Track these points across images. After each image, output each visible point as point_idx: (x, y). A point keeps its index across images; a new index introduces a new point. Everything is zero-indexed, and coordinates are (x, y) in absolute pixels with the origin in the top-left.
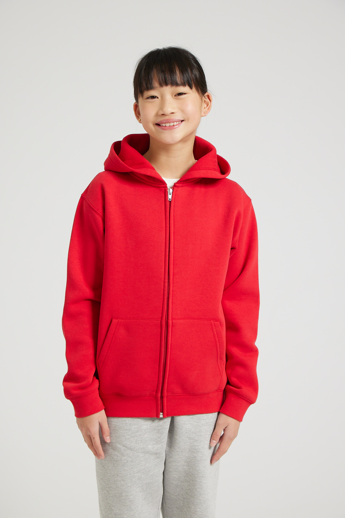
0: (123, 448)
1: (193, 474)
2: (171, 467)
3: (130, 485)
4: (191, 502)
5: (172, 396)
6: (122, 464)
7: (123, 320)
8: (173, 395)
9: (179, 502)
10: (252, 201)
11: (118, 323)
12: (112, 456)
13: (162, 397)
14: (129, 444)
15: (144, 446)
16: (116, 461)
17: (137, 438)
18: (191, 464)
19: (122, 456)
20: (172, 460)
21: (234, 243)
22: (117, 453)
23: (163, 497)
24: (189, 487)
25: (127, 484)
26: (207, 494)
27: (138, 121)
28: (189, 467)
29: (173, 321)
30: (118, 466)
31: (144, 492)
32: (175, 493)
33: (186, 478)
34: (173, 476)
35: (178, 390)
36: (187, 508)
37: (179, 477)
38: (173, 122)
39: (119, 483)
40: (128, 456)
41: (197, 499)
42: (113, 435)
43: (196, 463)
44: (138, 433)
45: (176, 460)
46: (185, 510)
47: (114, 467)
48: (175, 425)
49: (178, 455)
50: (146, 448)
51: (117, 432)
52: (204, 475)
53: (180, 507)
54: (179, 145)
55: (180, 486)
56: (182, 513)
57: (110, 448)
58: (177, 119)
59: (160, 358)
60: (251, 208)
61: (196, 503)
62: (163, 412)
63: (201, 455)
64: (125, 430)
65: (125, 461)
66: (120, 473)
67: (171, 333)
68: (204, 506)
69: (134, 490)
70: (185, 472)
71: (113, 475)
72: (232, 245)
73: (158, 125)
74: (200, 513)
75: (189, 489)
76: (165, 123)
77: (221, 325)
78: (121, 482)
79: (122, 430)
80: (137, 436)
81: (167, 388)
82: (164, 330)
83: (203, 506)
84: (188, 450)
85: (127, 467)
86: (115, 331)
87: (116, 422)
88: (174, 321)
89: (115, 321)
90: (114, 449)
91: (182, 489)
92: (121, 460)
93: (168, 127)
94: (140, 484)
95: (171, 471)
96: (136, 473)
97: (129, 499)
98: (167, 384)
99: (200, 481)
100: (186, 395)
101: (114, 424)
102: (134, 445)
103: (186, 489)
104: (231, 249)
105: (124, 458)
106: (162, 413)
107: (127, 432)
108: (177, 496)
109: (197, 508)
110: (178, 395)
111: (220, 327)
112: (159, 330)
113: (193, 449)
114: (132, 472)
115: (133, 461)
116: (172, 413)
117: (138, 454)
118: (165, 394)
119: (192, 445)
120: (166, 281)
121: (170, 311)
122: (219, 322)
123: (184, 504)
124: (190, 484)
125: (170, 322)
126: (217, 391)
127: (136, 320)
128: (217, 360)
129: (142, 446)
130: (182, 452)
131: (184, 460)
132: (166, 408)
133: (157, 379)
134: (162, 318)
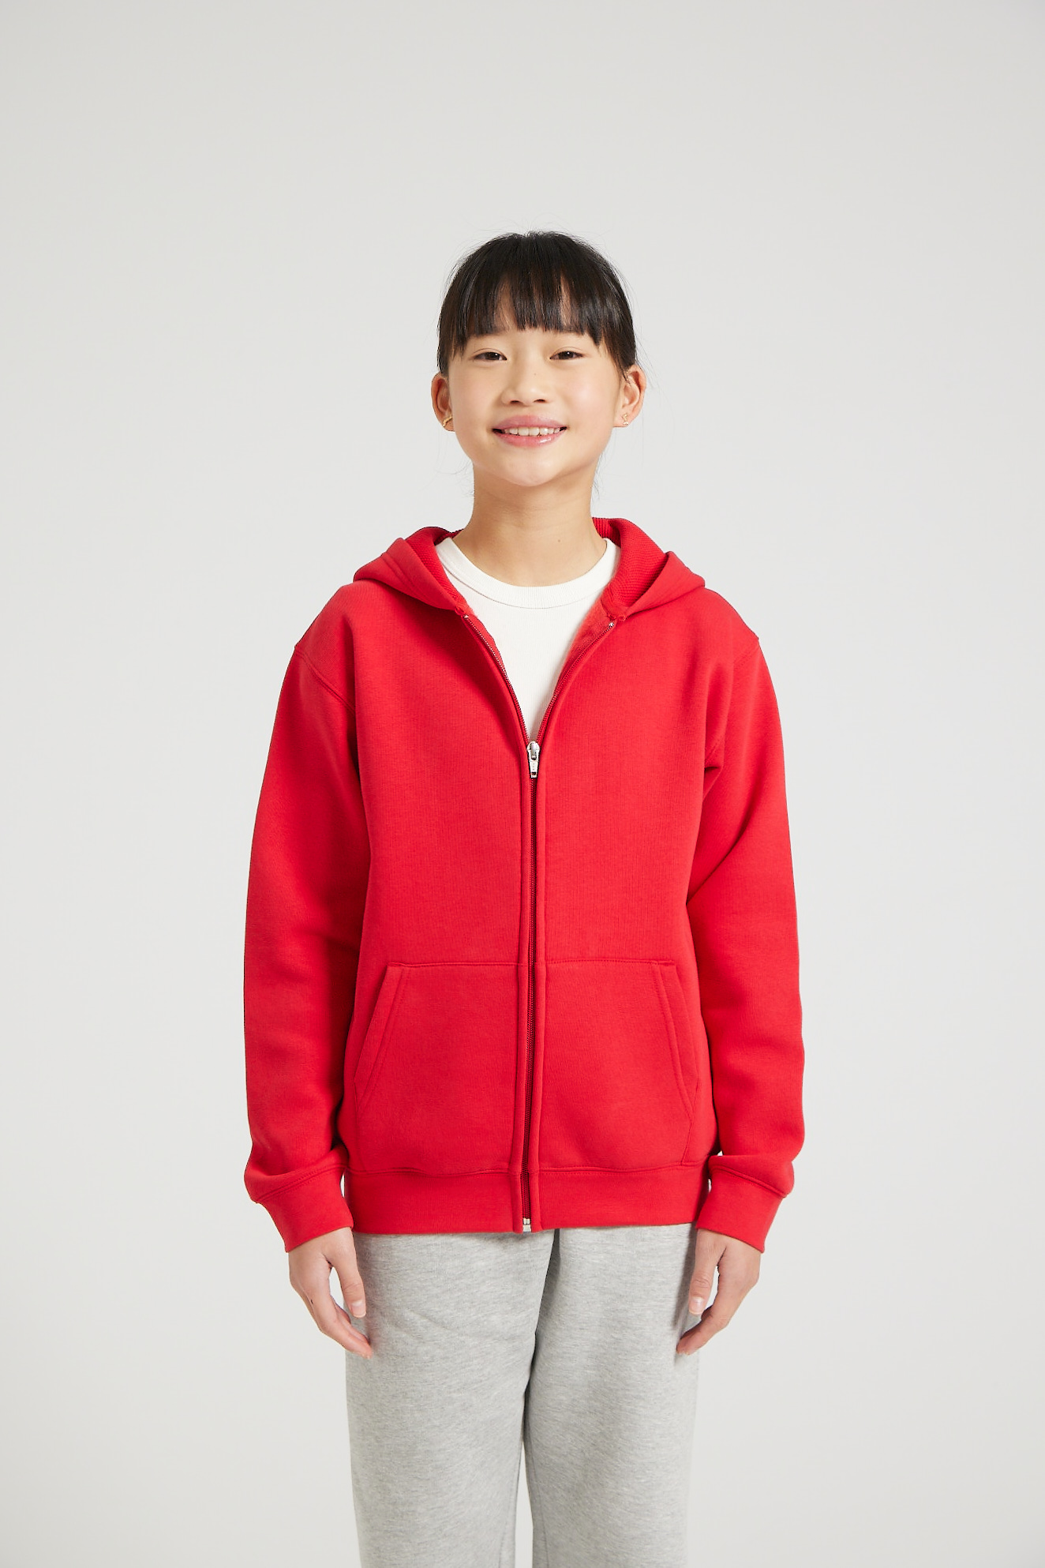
0: (420, 1322)
1: (611, 1390)
3: (438, 1424)
4: (605, 1470)
5: (555, 1171)
6: (419, 1365)
7: (415, 967)
8: (556, 1169)
9: (573, 1471)
10: (760, 641)
11: (402, 976)
13: (527, 1176)
14: (437, 1309)
15: (480, 1315)
16: (403, 1357)
17: (460, 1294)
18: (605, 1361)
19: (419, 1342)
21: (711, 754)
22: (404, 1335)
23: (530, 1462)
24: (601, 1427)
25: (429, 1420)
26: (653, 1448)
27: (441, 424)
28: (599, 1370)
29: (549, 966)
30: (409, 1369)
31: (480, 1448)
32: (559, 1448)
33: (593, 1402)
34: (555, 1398)
35: (570, 1156)
36: (593, 1486)
37: (574, 1400)
38: (540, 427)
39: (409, 1415)
40: (435, 1344)
42: (395, 1285)
43: (620, 1360)
44: (462, 1281)
45: (565, 1353)
46: (589, 1492)
47: (396, 1374)
48: (561, 1257)
49: (572, 1338)
50: (485, 1323)
51: (405, 1277)
52: (642, 1394)
53: (575, 1486)
54: (550, 496)
55: (575, 1425)
56: (580, 1502)
57: (386, 1320)
58: (551, 419)
59: (517, 1068)
60: (757, 661)
61: (619, 1472)
62: (529, 1216)
63: (634, 1338)
64: (428, 1272)
65: (426, 1358)
66: (411, 1388)
67: (544, 999)
68: (643, 1481)
69: (449, 1439)
70: (590, 1387)
71: (393, 1396)
72: (706, 760)
73: (500, 431)
74: (632, 1500)
75: (602, 1433)
76: (517, 427)
77: (680, 977)
78: (416, 1415)
79: (421, 1273)
80: (460, 1290)
81: (540, 1148)
82: (526, 991)
83: (638, 1479)
84: (598, 1323)
85: (431, 1374)
86: (394, 1000)
87: (404, 1251)
88: (552, 966)
89: (393, 972)
90: (396, 1325)
91: (582, 1435)
92: (416, 1355)
93: (524, 439)
94: (469, 1423)
95: (551, 1384)
96: (454, 1392)
97: (432, 1461)
98: (538, 1138)
100: (593, 1170)
101: (398, 1257)
102: (451, 1314)
103: (593, 1434)
104: (706, 770)
105: (425, 1349)
106: (529, 1220)
107: (433, 1277)
108: (565, 1456)
109: (622, 1486)
110: (571, 1168)
111: (678, 981)
112: (513, 992)
113: (613, 1320)
114: (444, 1386)
115: (447, 1358)
116: (555, 1221)
117: (462, 1338)
118: (536, 1166)
119: (609, 1307)
120: (528, 856)
121: (541, 938)
122: (675, 967)
123: (586, 1476)
124: (603, 1418)
125: (542, 969)
126: (681, 1165)
127: (451, 967)
128: (676, 1074)
129: (474, 1317)
130: (581, 1329)
131: (588, 1352)
132: (539, 1205)
133: (511, 1126)
134: (519, 959)
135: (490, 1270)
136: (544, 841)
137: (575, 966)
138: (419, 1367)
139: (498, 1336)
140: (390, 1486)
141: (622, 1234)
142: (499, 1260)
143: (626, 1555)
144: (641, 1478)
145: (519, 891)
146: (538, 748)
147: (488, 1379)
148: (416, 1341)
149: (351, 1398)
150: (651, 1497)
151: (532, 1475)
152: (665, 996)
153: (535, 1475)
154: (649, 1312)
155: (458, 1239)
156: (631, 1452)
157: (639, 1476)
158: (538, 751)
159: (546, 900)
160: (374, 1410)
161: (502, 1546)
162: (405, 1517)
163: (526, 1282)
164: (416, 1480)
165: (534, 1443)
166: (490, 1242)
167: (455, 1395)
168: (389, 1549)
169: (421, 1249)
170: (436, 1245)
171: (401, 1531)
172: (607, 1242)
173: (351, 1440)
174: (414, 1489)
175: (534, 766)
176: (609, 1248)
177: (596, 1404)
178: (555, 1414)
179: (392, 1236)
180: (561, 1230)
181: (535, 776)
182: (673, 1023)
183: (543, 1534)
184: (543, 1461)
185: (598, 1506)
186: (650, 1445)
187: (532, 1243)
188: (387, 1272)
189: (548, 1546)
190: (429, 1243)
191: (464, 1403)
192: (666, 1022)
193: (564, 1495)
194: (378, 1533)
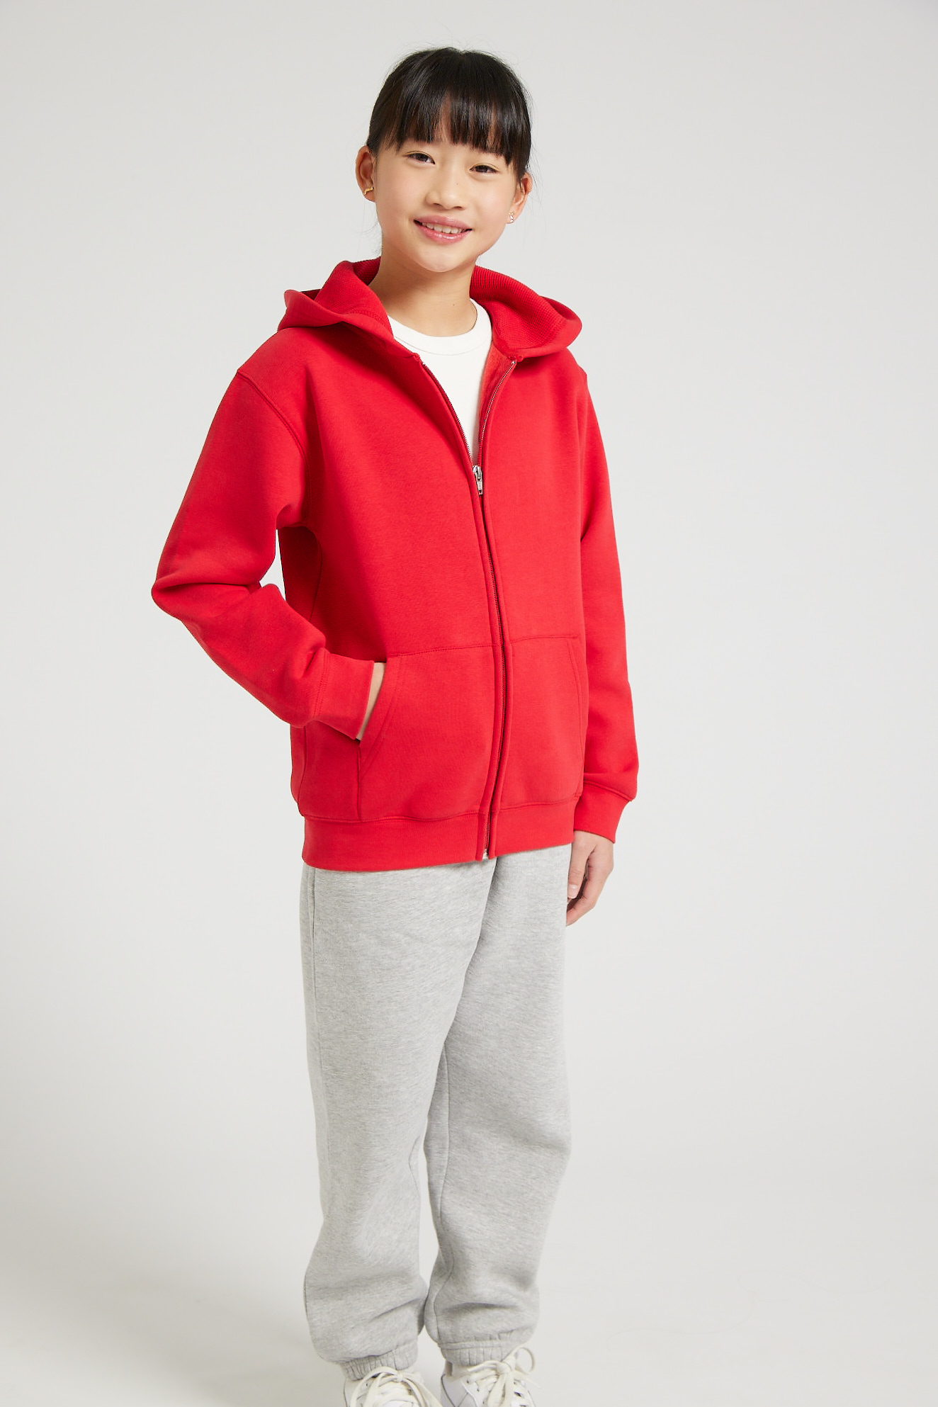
5: (511, 809)
6: (403, 974)
8: (513, 807)
12: (377, 959)
14: (417, 928)
15: (447, 929)
16: (389, 969)
25: (411, 1017)
32: (477, 1025)
33: (511, 984)
35: (521, 795)
37: (495, 984)
38: (451, 227)
43: (536, 948)
44: (436, 903)
52: (553, 973)
62: (488, 848)
67: (512, 672)
68: (551, 1039)
70: (509, 973)
71: (379, 1002)
73: (418, 223)
81: (502, 794)
87: (391, 884)
88: (514, 644)
92: (400, 967)
100: (534, 805)
102: (428, 931)
106: (486, 852)
110: (519, 805)
111: (581, 650)
112: (492, 667)
113: (535, 918)
114: (421, 988)
115: (424, 965)
117: (434, 949)
118: (498, 806)
119: (532, 909)
120: (487, 558)
121: (506, 622)
122: (579, 639)
125: (509, 647)
129: (444, 931)
131: (511, 945)
132: (494, 841)
133: (487, 775)
138: (402, 976)
139: (459, 944)
142: (459, 884)
143: (536, 1099)
144: (549, 1038)
145: (485, 586)
146: (480, 470)
152: (575, 663)
155: (433, 870)
158: (480, 473)
159: (504, 591)
160: (358, 1014)
163: (480, 898)
169: (406, 881)
170: (417, 876)
174: (398, 1073)
175: (480, 485)
177: (515, 986)
178: (478, 997)
181: (482, 494)
185: (515, 1064)
187: (486, 865)
188: (376, 902)
190: (412, 875)
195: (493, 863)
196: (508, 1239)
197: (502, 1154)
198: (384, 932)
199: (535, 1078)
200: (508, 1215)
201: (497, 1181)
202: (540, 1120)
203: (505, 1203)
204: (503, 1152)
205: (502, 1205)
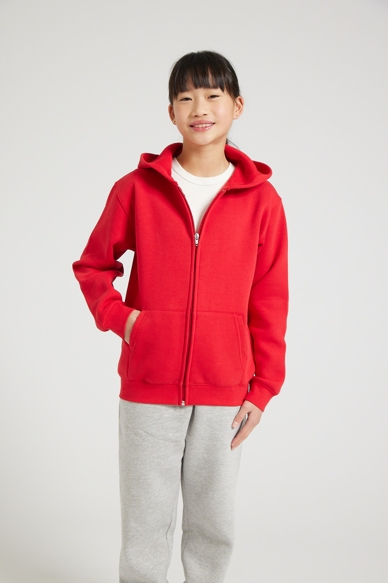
0: (144, 434)
1: (212, 461)
2: (191, 454)
3: (149, 469)
4: (209, 489)
6: (143, 449)
7: (150, 311)
8: (195, 384)
9: (198, 488)
10: (282, 200)
11: (145, 314)
13: (184, 386)
14: (150, 430)
15: (165, 433)
16: (138, 446)
17: (158, 425)
18: (210, 452)
19: (143, 441)
20: (193, 448)
21: (261, 240)
22: (138, 438)
23: (183, 483)
24: (208, 474)
25: (146, 468)
26: (226, 482)
27: (172, 122)
28: (208, 455)
30: (139, 450)
31: (163, 478)
32: (193, 480)
33: (205, 465)
34: (192, 463)
35: (200, 380)
36: (205, 494)
37: (199, 464)
38: (206, 124)
39: (139, 466)
40: (149, 442)
41: (216, 486)
42: (136, 421)
43: (215, 451)
44: (160, 421)
45: (196, 448)
46: (203, 496)
48: (195, 415)
49: (198, 442)
50: (167, 436)
51: (140, 418)
52: (222, 463)
54: (211, 147)
56: (200, 499)
58: (209, 121)
59: (184, 349)
60: (280, 207)
63: (220, 444)
64: (148, 417)
65: (145, 447)
66: (140, 457)
67: (195, 325)
68: (222, 493)
69: (153, 475)
70: (204, 460)
71: (133, 459)
72: (258, 243)
73: (191, 126)
74: (218, 499)
75: (208, 476)
76: (198, 124)
77: (243, 320)
78: (141, 466)
79: (145, 417)
80: (159, 424)
81: (189, 377)
82: (189, 321)
83: (220, 492)
84: (208, 438)
85: (147, 452)
86: (141, 322)
88: (199, 313)
90: (136, 435)
91: (201, 476)
92: (142, 445)
93: (201, 129)
94: (159, 469)
95: (191, 458)
98: (189, 373)
99: (219, 469)
100: (208, 386)
101: (138, 411)
102: (155, 432)
103: (205, 476)
104: (258, 246)
105: (145, 444)
106: (184, 401)
107: (149, 419)
108: (195, 483)
110: (200, 385)
111: (243, 321)
112: (184, 321)
113: (213, 437)
114: (151, 457)
115: (153, 447)
116: (194, 402)
118: (188, 383)
119: (212, 433)
120: (193, 273)
121: (195, 303)
122: (242, 316)
123: (202, 490)
124: (209, 471)
125: (195, 314)
126: (239, 386)
127: (162, 311)
128: (240, 354)
129: (163, 434)
130: (202, 439)
131: (204, 448)
132: (188, 397)
133: (180, 368)
134: (187, 310)
135: (170, 417)
136: (199, 268)
137: (207, 313)
139: (171, 440)
140: (131, 490)
141: (218, 408)
142: (173, 415)
145: (189, 286)
146: (199, 236)
147: (167, 454)
148: (142, 441)
149: (120, 458)
150: (225, 499)
151: (184, 488)
152: (238, 326)
153: (185, 488)
154: (226, 435)
155: (159, 406)
156: (218, 483)
157: (221, 491)
158: (198, 237)
159: (198, 289)
161: (172, 512)
162: (136, 501)
163: (182, 422)
164: (140, 489)
165: (185, 477)
166: (170, 408)
167: (155, 460)
168: (131, 512)
169: (146, 409)
170: (151, 407)
171: (135, 506)
172: (213, 410)
173: (120, 473)
174: (140, 492)
175: (197, 242)
176: (214, 412)
177: (206, 466)
178: (192, 468)
179: (136, 403)
180: (196, 406)
181: (197, 245)
182: (240, 336)
183: (186, 508)
184: (187, 483)
185: (206, 501)
186: (225, 481)
187: (185, 409)
188: (134, 416)
189: (188, 512)
190: (149, 407)
191: (158, 463)
192: (238, 335)
193: (194, 495)
194: (127, 506)
195: (190, 408)
196: (204, 577)
197: (207, 539)
198: (136, 429)
199: (214, 509)
200: (207, 567)
201: (205, 551)
202: (218, 528)
203: (206, 561)
204: (208, 539)
205: (205, 561)
